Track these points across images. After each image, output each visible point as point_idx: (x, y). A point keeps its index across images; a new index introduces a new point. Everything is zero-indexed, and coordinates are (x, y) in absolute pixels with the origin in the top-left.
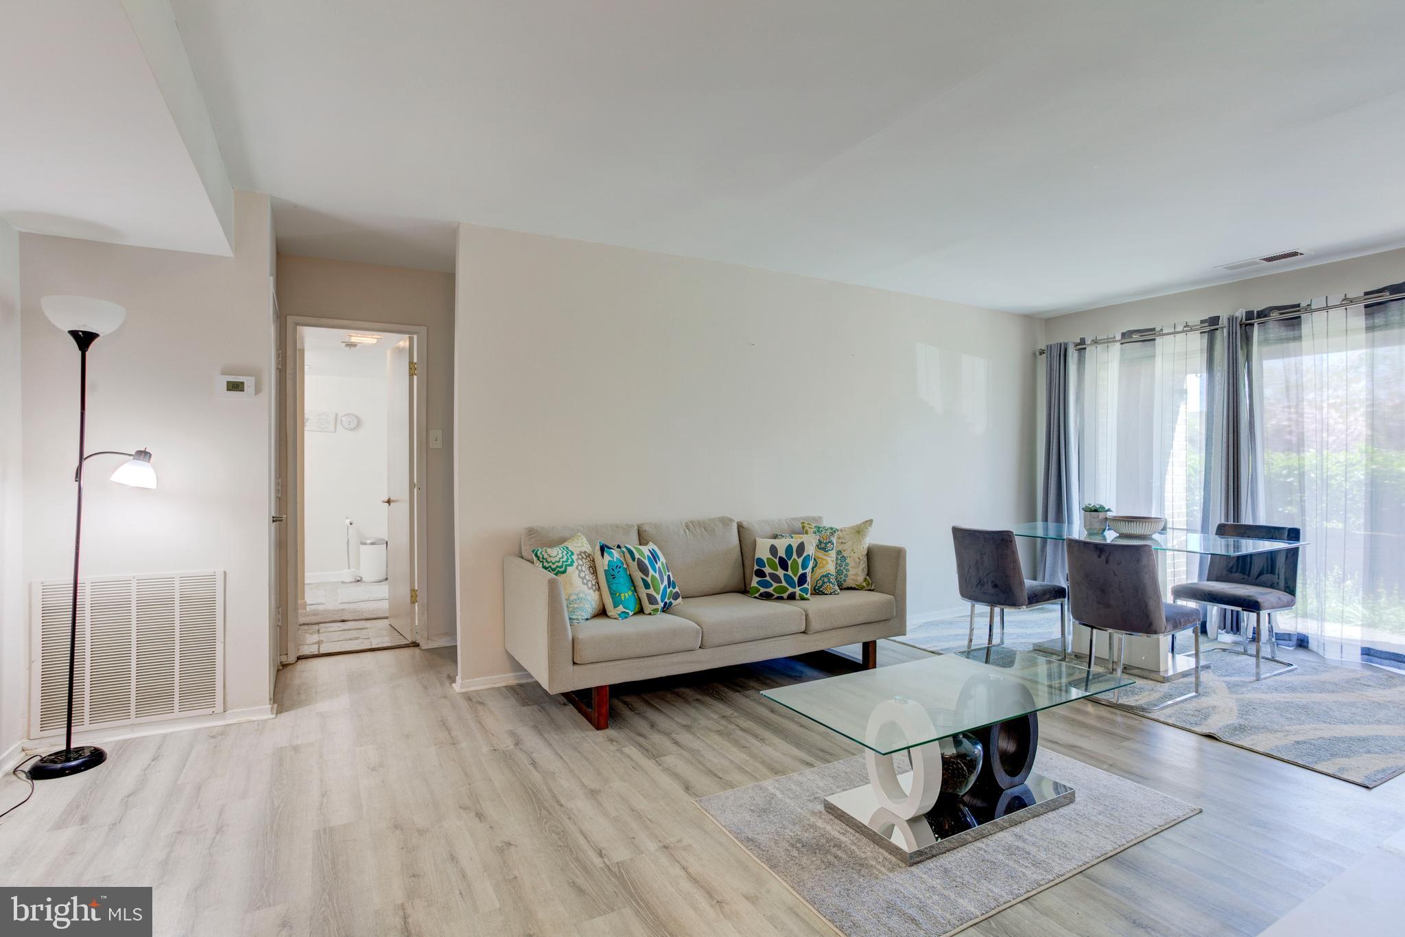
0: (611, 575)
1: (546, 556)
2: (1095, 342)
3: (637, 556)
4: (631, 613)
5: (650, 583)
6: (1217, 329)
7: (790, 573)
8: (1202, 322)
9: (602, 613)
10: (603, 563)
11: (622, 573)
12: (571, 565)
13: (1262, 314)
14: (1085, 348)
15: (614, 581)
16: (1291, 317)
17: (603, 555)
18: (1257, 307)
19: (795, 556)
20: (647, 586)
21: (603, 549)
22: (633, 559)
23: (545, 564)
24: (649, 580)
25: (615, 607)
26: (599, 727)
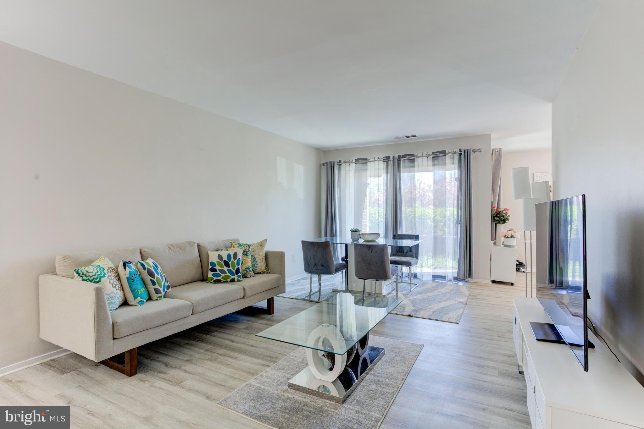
0: (130, 280)
1: (85, 272)
2: (345, 162)
3: (147, 266)
4: (145, 301)
5: (156, 281)
6: (389, 161)
7: (231, 268)
8: (384, 157)
9: (125, 303)
10: (124, 274)
11: (138, 278)
12: (104, 276)
13: (404, 156)
14: (341, 164)
15: (133, 283)
16: (412, 159)
17: (125, 268)
18: (402, 154)
19: (232, 259)
20: (154, 283)
21: (125, 265)
22: (144, 269)
23: (85, 278)
24: (155, 280)
25: (135, 299)
26: (131, 375)
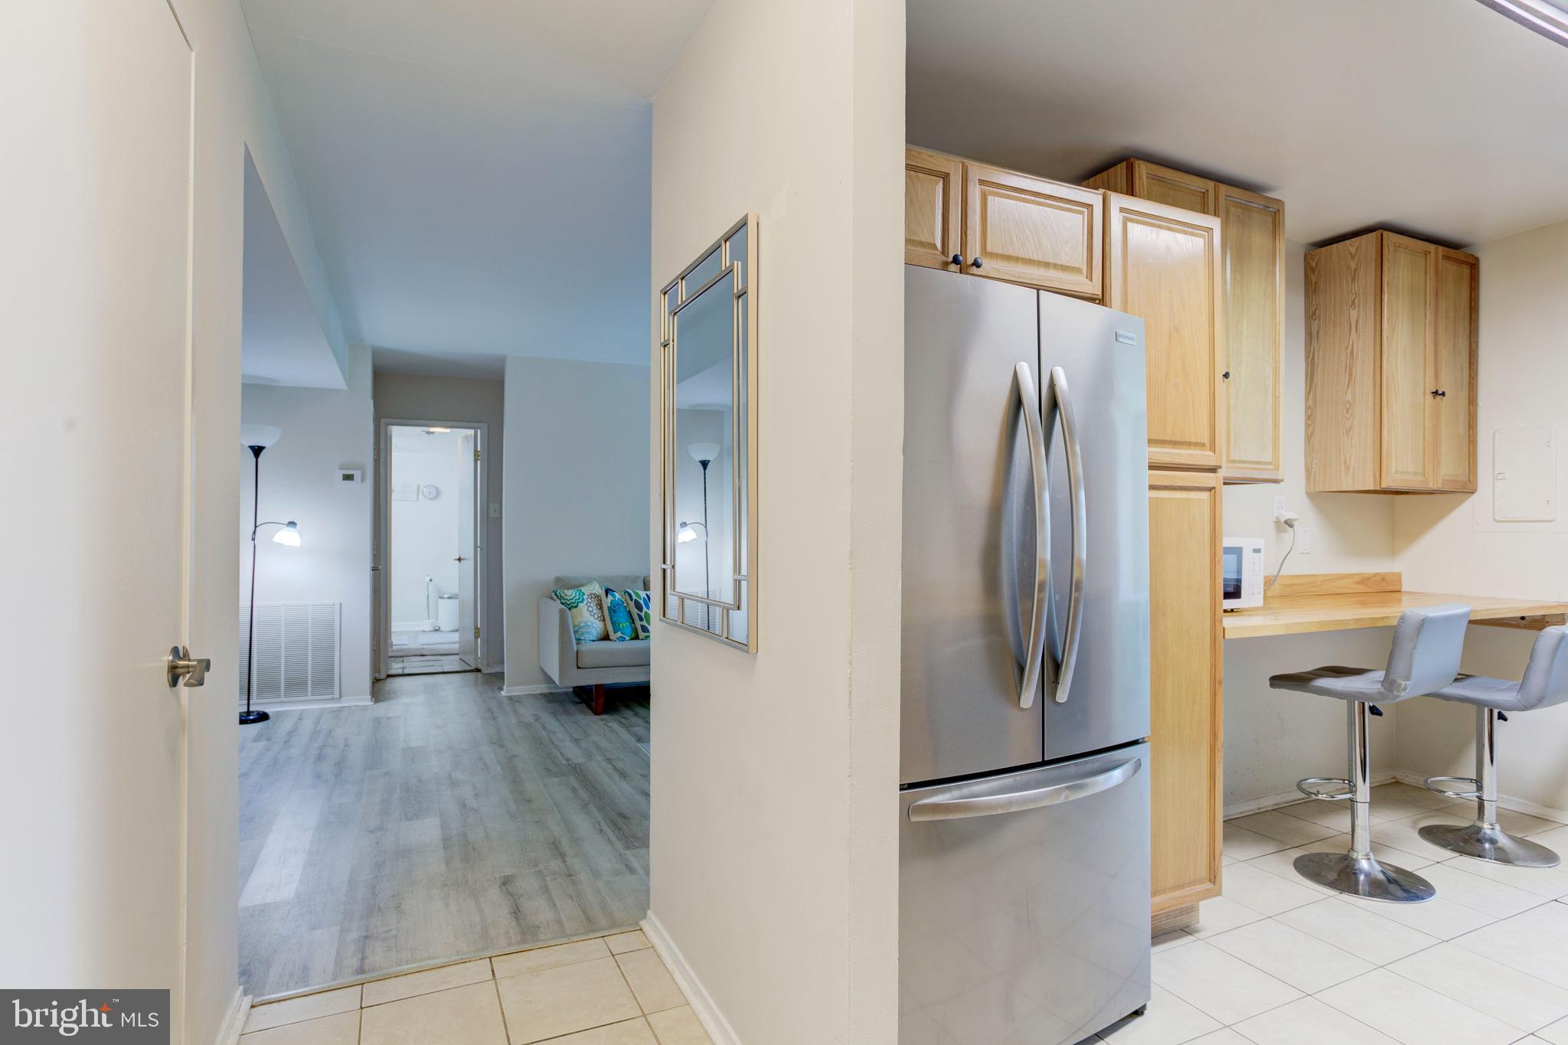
0: (612, 610)
1: (563, 595)
3: (634, 597)
4: (627, 638)
5: (643, 616)
9: (606, 637)
10: (607, 602)
11: (622, 609)
12: (582, 602)
15: (615, 614)
17: (607, 596)
20: (641, 619)
21: (607, 591)
22: (632, 600)
23: (563, 601)
24: (643, 615)
25: (615, 633)
26: (596, 713)
